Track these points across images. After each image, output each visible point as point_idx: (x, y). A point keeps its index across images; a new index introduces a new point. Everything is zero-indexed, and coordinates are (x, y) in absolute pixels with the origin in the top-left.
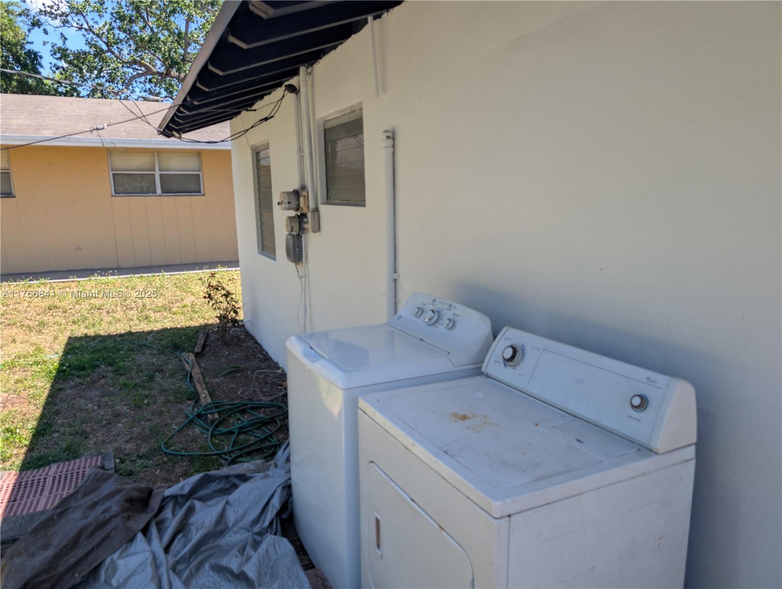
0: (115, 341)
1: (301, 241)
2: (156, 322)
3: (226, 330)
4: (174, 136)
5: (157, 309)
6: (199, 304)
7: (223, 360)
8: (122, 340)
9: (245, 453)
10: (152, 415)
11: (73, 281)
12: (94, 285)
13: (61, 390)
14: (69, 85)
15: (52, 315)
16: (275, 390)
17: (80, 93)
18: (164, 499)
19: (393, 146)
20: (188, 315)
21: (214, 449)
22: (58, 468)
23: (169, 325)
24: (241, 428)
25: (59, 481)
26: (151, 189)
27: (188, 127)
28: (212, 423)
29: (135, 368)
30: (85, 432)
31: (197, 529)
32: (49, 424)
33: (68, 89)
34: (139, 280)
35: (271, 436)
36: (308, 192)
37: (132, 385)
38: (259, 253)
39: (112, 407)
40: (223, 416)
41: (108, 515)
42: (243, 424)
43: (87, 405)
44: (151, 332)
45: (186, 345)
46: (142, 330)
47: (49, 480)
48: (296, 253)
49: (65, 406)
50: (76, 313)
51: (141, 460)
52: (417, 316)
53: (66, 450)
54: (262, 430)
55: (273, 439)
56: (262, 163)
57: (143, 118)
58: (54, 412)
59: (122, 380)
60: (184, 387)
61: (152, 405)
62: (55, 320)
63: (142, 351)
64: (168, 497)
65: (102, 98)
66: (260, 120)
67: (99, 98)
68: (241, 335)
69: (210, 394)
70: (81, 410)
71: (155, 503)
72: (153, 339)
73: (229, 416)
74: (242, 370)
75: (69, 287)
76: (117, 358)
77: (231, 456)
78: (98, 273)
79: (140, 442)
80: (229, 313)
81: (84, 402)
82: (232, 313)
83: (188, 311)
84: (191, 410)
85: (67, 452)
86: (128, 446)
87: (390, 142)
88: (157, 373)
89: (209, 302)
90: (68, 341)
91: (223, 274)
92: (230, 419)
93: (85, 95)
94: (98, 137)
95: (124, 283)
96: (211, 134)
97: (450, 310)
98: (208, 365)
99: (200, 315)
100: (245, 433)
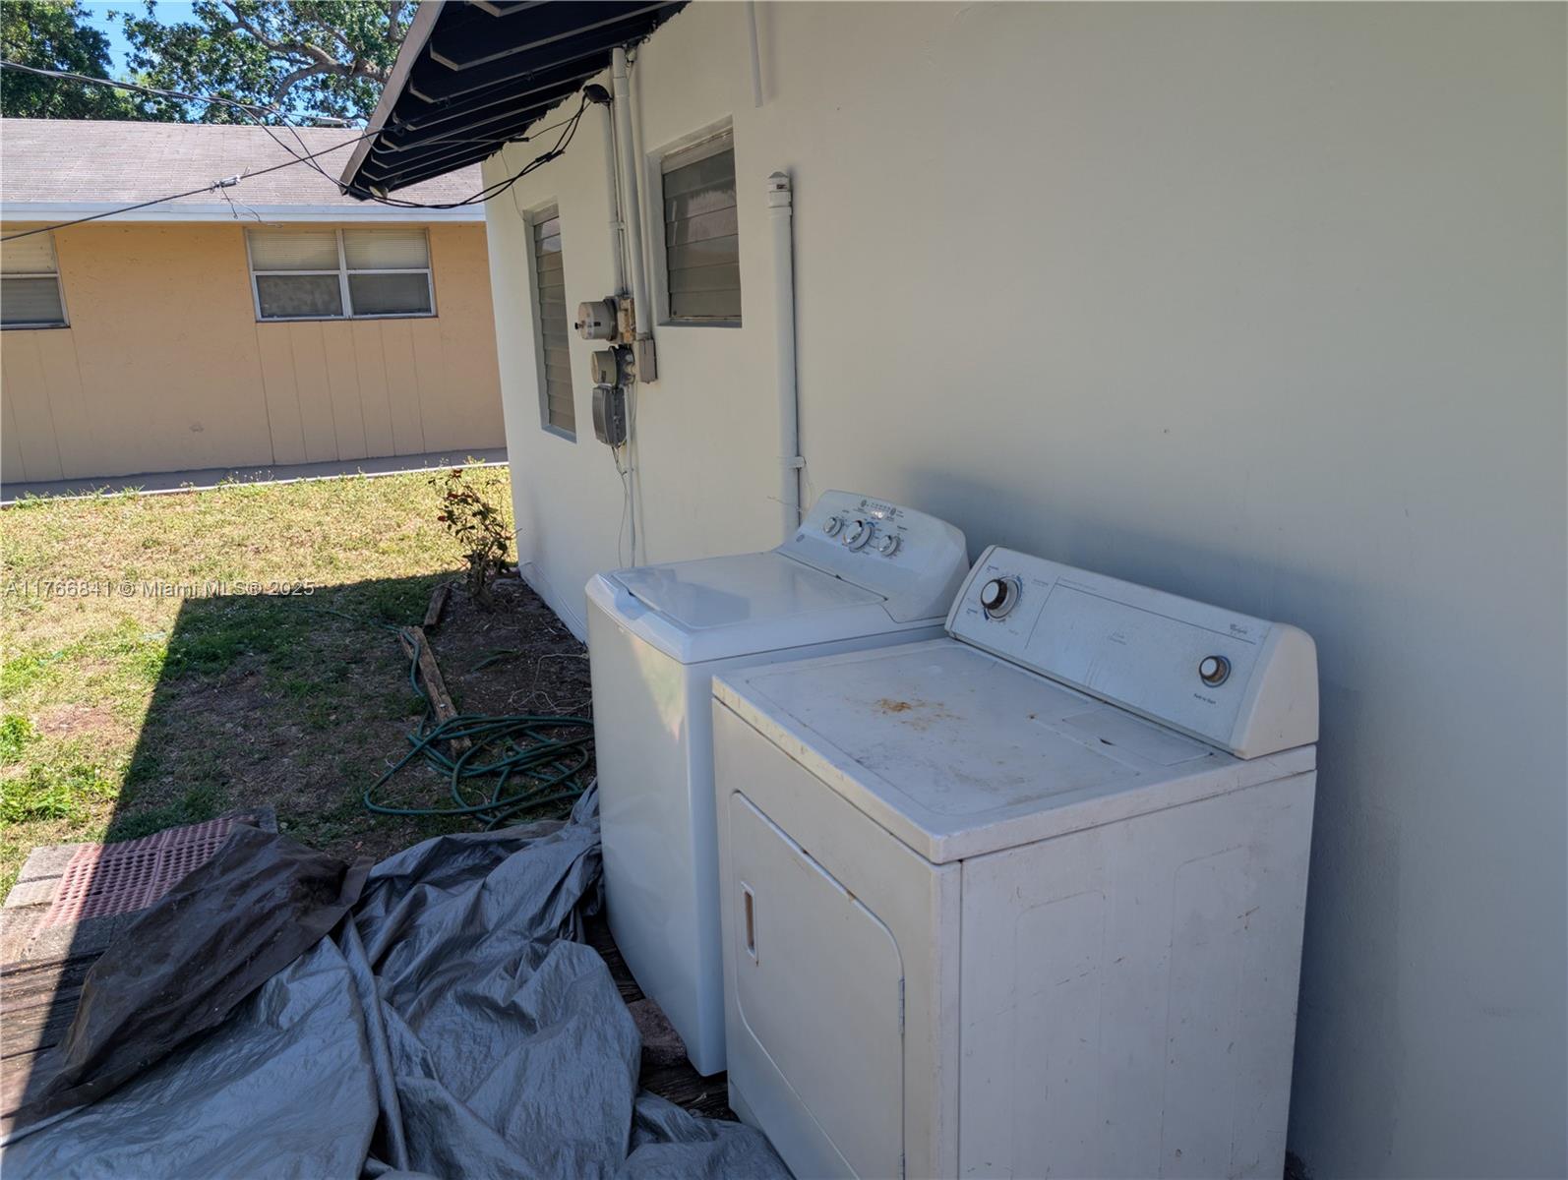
0: (272, 606)
1: (622, 401)
2: (350, 568)
3: (484, 582)
4: (371, 196)
5: (351, 544)
6: (432, 533)
7: (480, 640)
8: (284, 604)
9: (521, 811)
10: (346, 742)
11: (188, 493)
12: (228, 500)
13: (173, 697)
14: (166, 99)
15: (151, 558)
16: (580, 695)
17: (187, 112)
18: (370, 883)
19: (791, 204)
20: (411, 555)
21: (462, 803)
22: (174, 836)
23: (374, 574)
24: (515, 764)
25: (178, 859)
26: (333, 307)
27: (398, 178)
28: (459, 757)
29: (312, 655)
30: (221, 774)
31: (430, 932)
32: (155, 760)
33: (163, 106)
34: (315, 488)
35: (571, 778)
36: (632, 303)
37: (307, 687)
38: (545, 428)
39: (271, 729)
40: (480, 743)
41: (269, 905)
42: (519, 757)
43: (223, 725)
44: (341, 588)
45: (408, 612)
46: (322, 585)
47: (160, 857)
48: (613, 425)
49: (183, 726)
50: (196, 554)
51: (328, 824)
52: (834, 532)
53: (188, 806)
54: (555, 767)
55: (576, 784)
56: (547, 247)
57: (309, 161)
58: (162, 739)
59: (287, 678)
60: (405, 690)
61: (345, 724)
62: (158, 566)
63: (325, 624)
64: (377, 879)
65: (231, 123)
66: (538, 160)
67: (224, 122)
68: (514, 592)
69: (454, 702)
70: (213, 734)
71: (353, 889)
72: (343, 601)
73: (492, 743)
74: (517, 658)
75: (180, 504)
76: (277, 637)
77: (495, 817)
78: (235, 477)
79: (324, 791)
80: (490, 549)
81: (217, 719)
82: (495, 547)
83: (410, 547)
84: (419, 733)
85: (190, 810)
86: (303, 799)
87: (785, 195)
88: (353, 666)
89: (449, 527)
90: (183, 606)
91: (475, 473)
92: (494, 748)
93: (197, 117)
94: (226, 202)
95: (285, 493)
96: (447, 192)
97: (892, 519)
98: (451, 649)
99: (433, 554)
100: (522, 773)
